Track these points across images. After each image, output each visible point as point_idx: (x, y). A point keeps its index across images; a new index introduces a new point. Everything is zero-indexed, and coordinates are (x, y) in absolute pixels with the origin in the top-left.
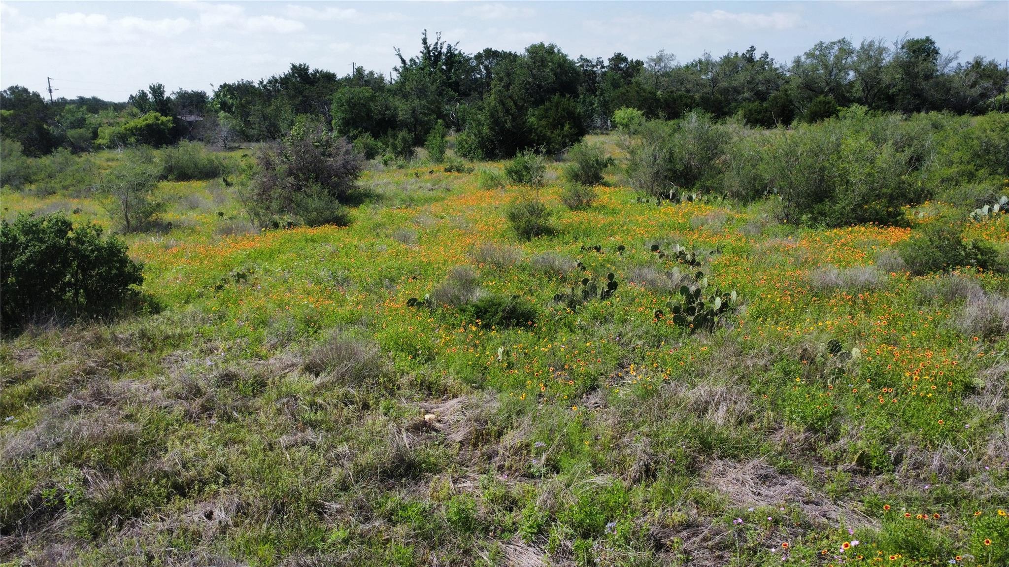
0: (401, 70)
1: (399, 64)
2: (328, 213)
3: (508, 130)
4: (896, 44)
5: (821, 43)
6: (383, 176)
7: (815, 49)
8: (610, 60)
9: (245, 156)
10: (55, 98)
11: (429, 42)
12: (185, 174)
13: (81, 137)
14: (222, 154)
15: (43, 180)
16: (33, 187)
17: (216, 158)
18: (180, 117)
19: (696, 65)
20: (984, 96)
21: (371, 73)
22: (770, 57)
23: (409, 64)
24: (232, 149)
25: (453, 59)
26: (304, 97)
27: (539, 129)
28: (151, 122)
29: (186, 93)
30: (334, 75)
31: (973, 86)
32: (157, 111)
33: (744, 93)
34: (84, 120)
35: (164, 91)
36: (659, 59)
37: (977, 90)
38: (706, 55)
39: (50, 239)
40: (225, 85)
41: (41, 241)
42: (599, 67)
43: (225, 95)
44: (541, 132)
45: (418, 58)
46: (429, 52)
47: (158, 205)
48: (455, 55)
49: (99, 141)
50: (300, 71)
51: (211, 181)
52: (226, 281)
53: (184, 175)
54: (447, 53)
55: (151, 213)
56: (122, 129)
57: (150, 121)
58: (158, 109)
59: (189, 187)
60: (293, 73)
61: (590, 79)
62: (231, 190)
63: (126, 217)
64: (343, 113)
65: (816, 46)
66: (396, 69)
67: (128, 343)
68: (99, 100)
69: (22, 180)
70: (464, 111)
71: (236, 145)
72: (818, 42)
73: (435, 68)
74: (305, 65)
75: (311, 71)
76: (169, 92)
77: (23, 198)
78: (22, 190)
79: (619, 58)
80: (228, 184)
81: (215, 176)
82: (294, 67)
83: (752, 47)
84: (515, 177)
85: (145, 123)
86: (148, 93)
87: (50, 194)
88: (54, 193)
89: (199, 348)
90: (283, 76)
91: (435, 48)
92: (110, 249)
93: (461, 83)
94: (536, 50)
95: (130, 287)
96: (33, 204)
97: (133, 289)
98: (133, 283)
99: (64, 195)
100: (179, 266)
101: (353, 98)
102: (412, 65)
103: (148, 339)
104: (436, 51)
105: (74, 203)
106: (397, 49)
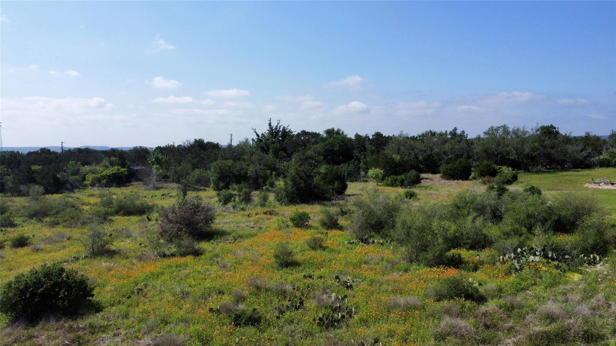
0: (256, 140)
1: (255, 137)
3: (302, 188)
4: (532, 129)
5: (492, 127)
7: (489, 130)
8: (373, 136)
9: (163, 195)
11: (272, 125)
12: (128, 212)
13: (76, 180)
14: (152, 193)
15: (53, 215)
16: (48, 219)
18: (131, 167)
20: (589, 156)
22: (466, 133)
23: (261, 136)
24: (157, 189)
25: (286, 134)
27: (319, 186)
28: (115, 172)
29: (137, 148)
31: (582, 151)
32: (119, 165)
33: (449, 155)
34: (79, 170)
37: (584, 154)
41: (51, 280)
42: (367, 139)
43: (158, 154)
44: (320, 188)
45: (266, 133)
46: (272, 130)
48: (287, 132)
49: (86, 182)
50: (199, 143)
52: (133, 293)
55: (105, 246)
56: (99, 176)
58: (120, 163)
60: (195, 144)
61: (362, 146)
62: (149, 224)
63: (93, 247)
65: (489, 128)
66: (253, 140)
67: (84, 329)
69: (42, 215)
70: (288, 166)
71: (161, 185)
72: (490, 126)
73: (275, 139)
74: (202, 140)
75: (205, 142)
77: (42, 227)
78: (42, 221)
80: (149, 220)
81: (143, 214)
82: (196, 141)
83: (455, 128)
84: (295, 223)
85: (111, 172)
87: (57, 224)
88: (59, 224)
89: (113, 333)
90: (189, 145)
91: (276, 128)
92: (81, 281)
93: (288, 149)
94: (330, 132)
95: (88, 298)
96: (48, 232)
97: (89, 300)
98: (89, 297)
99: (64, 226)
100: (112, 283)
101: (222, 166)
102: (262, 137)
103: (93, 327)
104: (277, 130)
105: (67, 232)
106: (254, 129)
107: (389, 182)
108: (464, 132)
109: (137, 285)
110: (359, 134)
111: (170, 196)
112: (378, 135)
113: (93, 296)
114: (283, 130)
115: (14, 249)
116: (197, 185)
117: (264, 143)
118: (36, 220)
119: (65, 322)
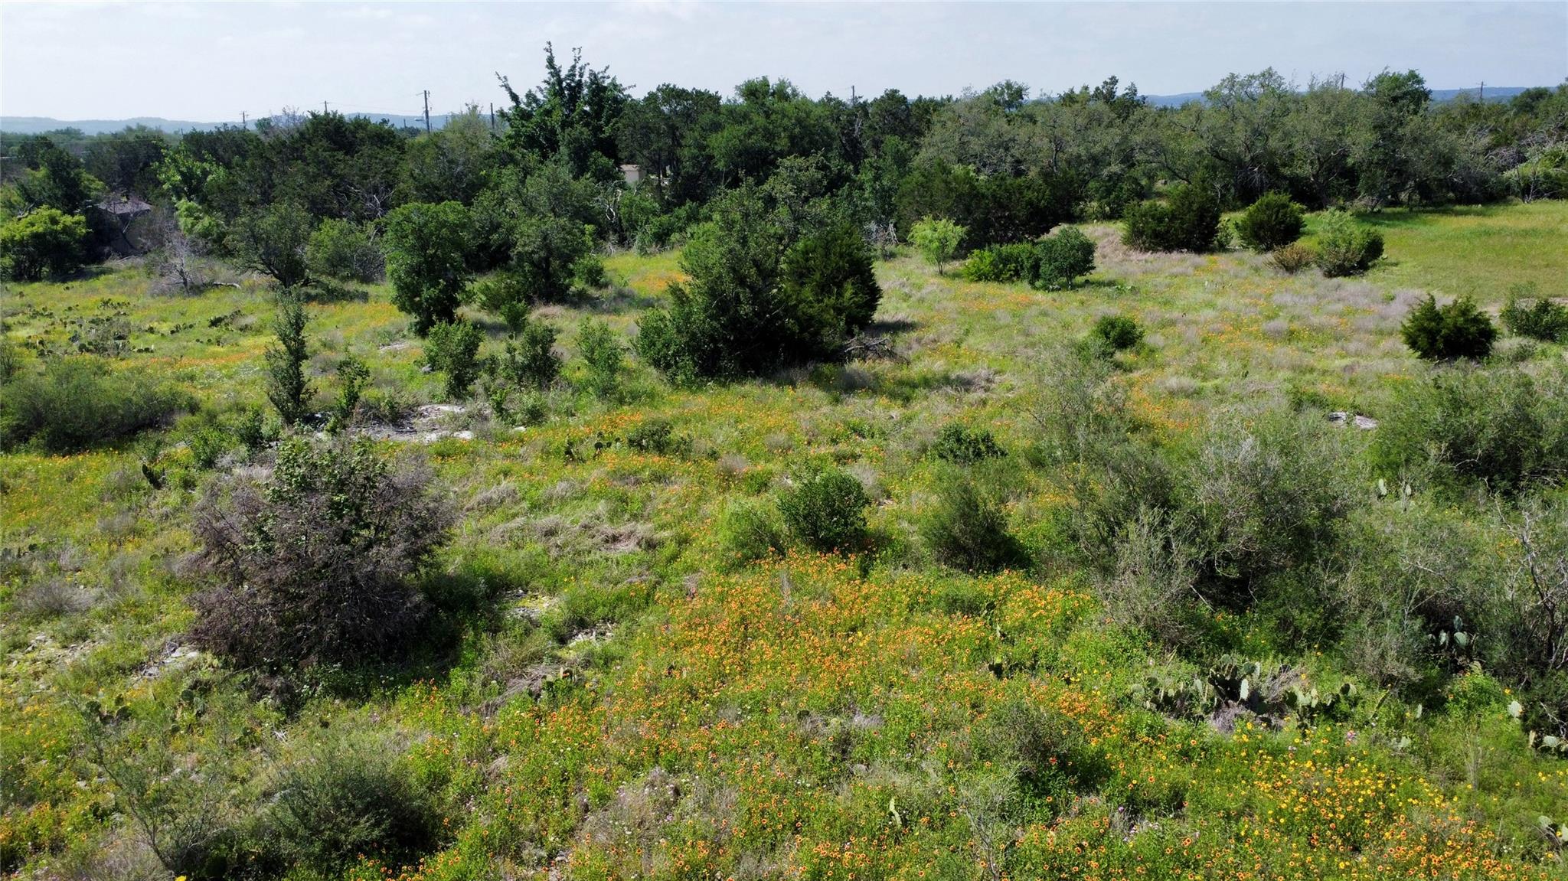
0: (511, 114)
1: (508, 105)
5: (1233, 76)
7: (1222, 86)
8: (879, 102)
11: (557, 63)
18: (102, 207)
23: (525, 100)
24: (196, 290)
25: (602, 95)
28: (41, 230)
32: (55, 202)
33: (1110, 166)
44: (804, 311)
45: (541, 92)
46: (559, 82)
48: (605, 88)
57: (39, 228)
61: (844, 134)
65: (1224, 81)
66: (502, 113)
70: (631, 204)
72: (1226, 75)
73: (570, 110)
83: (1112, 76)
85: (29, 230)
91: (571, 75)
93: (621, 146)
94: (754, 92)
101: (426, 224)
102: (529, 104)
104: (572, 80)
106: (502, 76)
107: (986, 268)
108: (1136, 87)
110: (834, 95)
111: (244, 329)
112: (893, 98)
114: (592, 83)
116: (334, 275)
117: (538, 125)
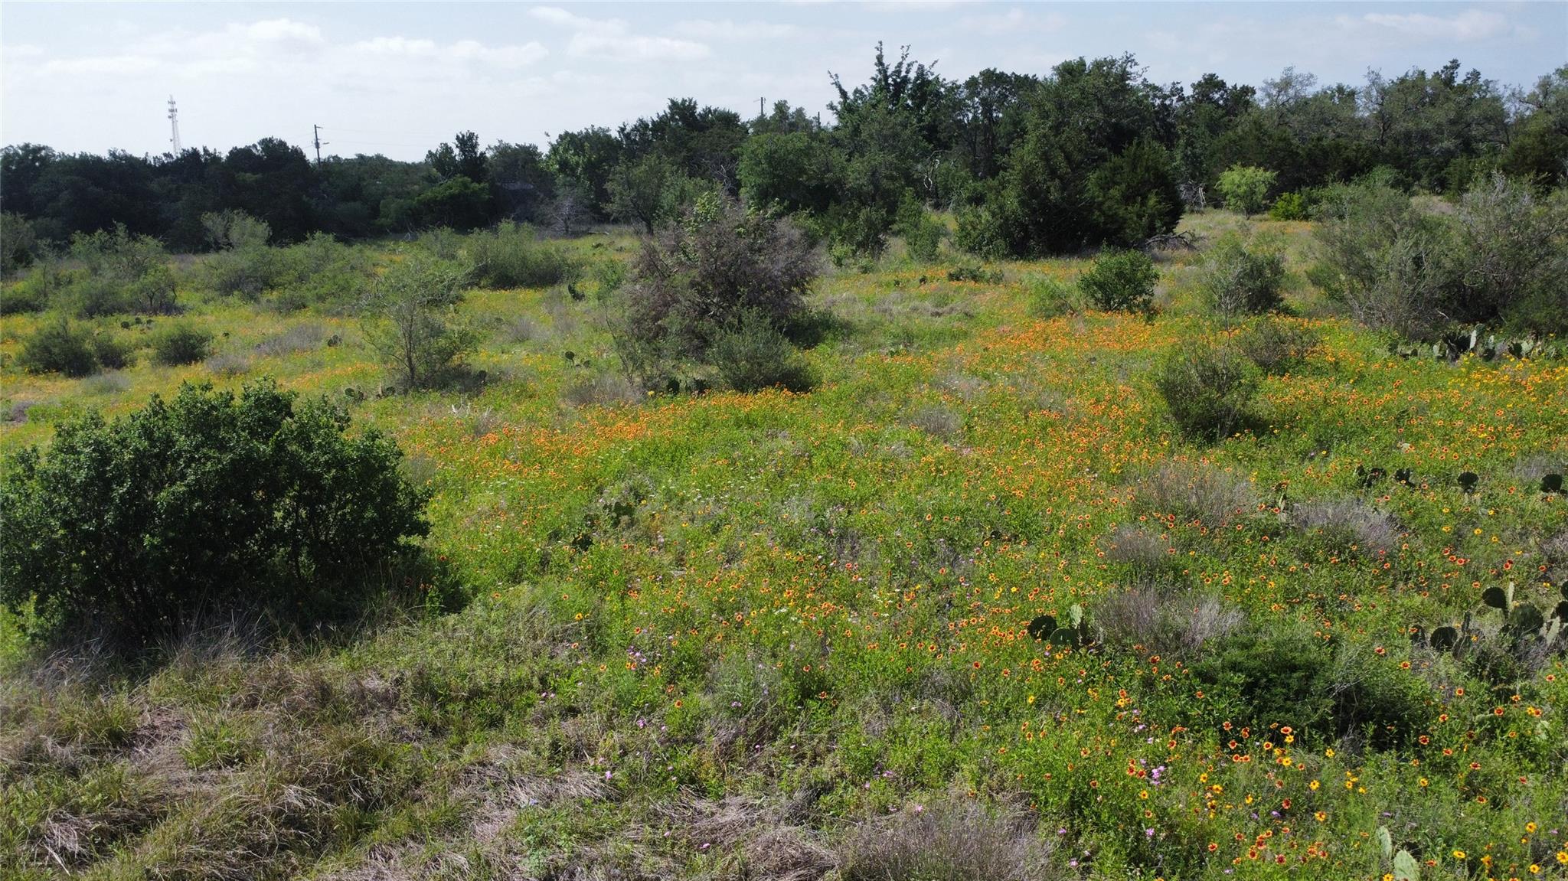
0: (839, 108)
1: (837, 99)
2: (772, 365)
3: (1055, 205)
6: (841, 284)
8: (1195, 86)
9: (598, 245)
10: (324, 156)
11: (885, 61)
12: (507, 277)
13: (355, 214)
14: (563, 243)
15: (290, 283)
16: (274, 295)
17: (557, 250)
18: (499, 184)
19: (1332, 97)
21: (800, 112)
22: (1483, 78)
23: (852, 97)
24: (576, 235)
25: (925, 88)
26: (689, 150)
27: (1108, 204)
28: (457, 192)
29: (508, 147)
30: (735, 117)
32: (465, 175)
33: (1442, 142)
34: (360, 189)
35: (477, 144)
36: (1286, 84)
38: (1373, 76)
39: (239, 441)
40: (567, 133)
41: (222, 447)
42: (1175, 98)
43: (566, 150)
44: (1110, 208)
45: (867, 88)
46: (886, 78)
47: (463, 336)
48: (930, 82)
49: (381, 221)
50: (683, 111)
51: (549, 290)
52: (593, 521)
53: (504, 279)
54: (917, 79)
55: (452, 353)
56: (414, 202)
57: (455, 191)
58: (467, 171)
59: (513, 299)
60: (672, 114)
62: (581, 306)
63: (409, 359)
64: (759, 176)
66: (831, 107)
67: (390, 702)
68: (386, 159)
69: (260, 285)
70: (948, 173)
71: (584, 228)
73: (894, 105)
74: (691, 101)
75: (699, 110)
76: (485, 145)
77: (258, 314)
78: (257, 300)
79: (1211, 83)
80: (577, 297)
81: (555, 282)
82: (674, 105)
83: (1454, 61)
84: (1099, 295)
85: (448, 192)
86: (454, 147)
87: (298, 308)
88: (305, 307)
89: (548, 737)
90: (656, 119)
91: (898, 72)
92: (363, 460)
95: (402, 539)
96: (270, 325)
97: (409, 547)
98: (409, 534)
99: (318, 311)
100: (498, 478)
102: (856, 99)
103: (435, 696)
104: (898, 77)
105: (331, 326)
106: (833, 74)
107: (1294, 208)
108: (1479, 73)
109: (600, 490)
113: (423, 529)
115: (161, 370)
118: (242, 299)
119: (296, 660)
